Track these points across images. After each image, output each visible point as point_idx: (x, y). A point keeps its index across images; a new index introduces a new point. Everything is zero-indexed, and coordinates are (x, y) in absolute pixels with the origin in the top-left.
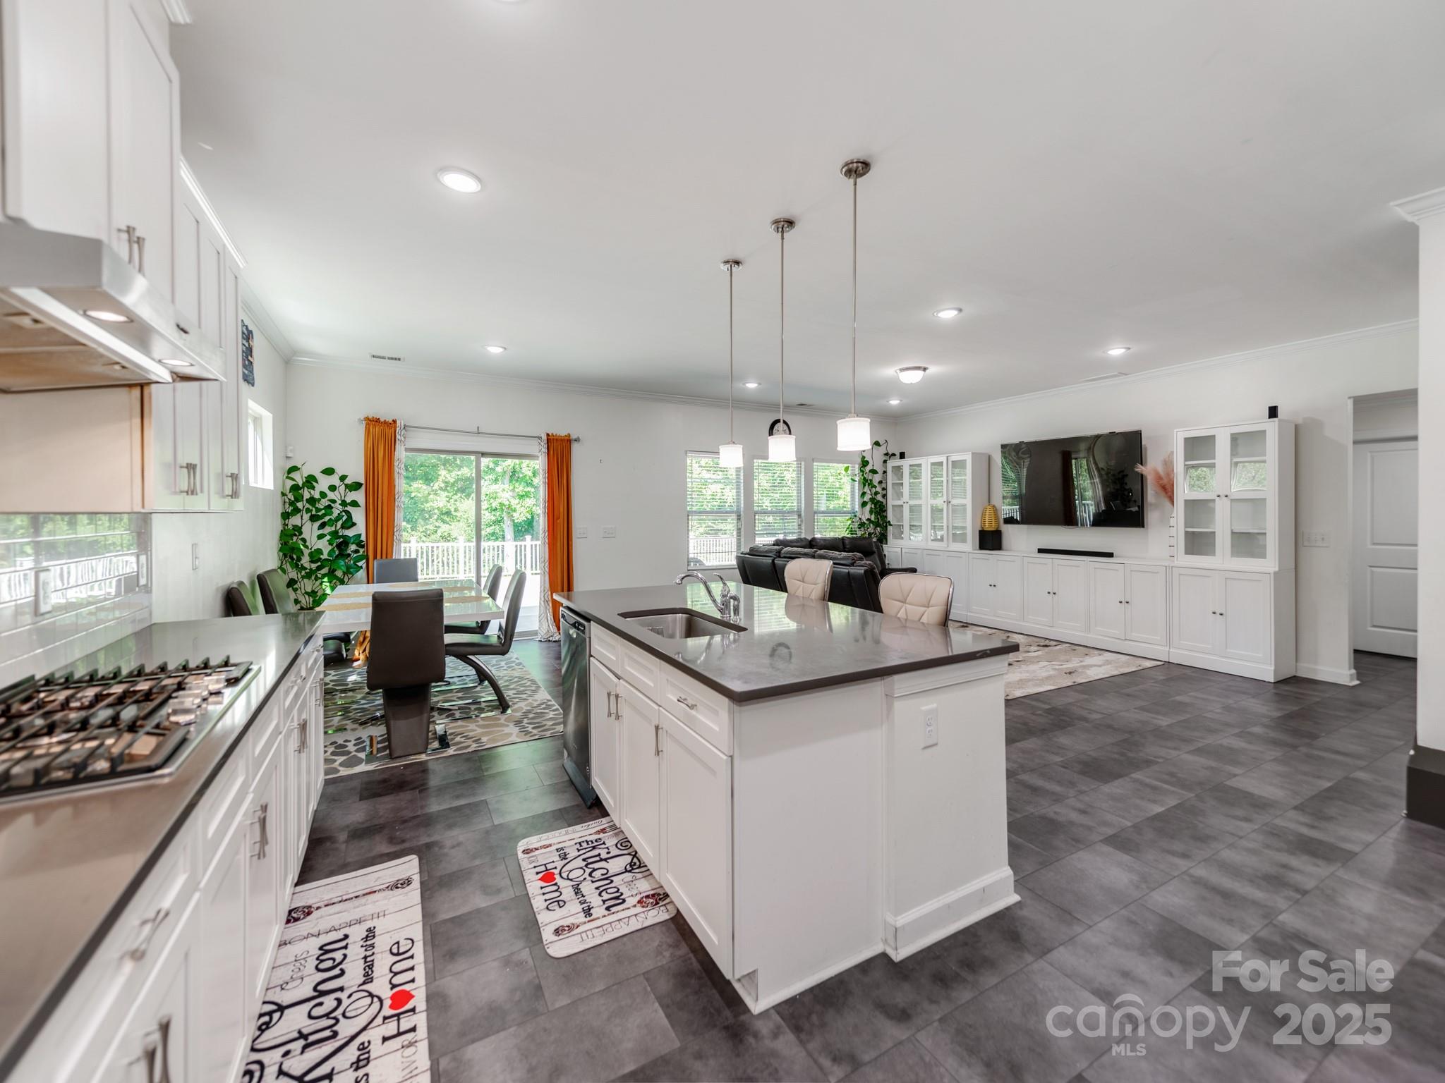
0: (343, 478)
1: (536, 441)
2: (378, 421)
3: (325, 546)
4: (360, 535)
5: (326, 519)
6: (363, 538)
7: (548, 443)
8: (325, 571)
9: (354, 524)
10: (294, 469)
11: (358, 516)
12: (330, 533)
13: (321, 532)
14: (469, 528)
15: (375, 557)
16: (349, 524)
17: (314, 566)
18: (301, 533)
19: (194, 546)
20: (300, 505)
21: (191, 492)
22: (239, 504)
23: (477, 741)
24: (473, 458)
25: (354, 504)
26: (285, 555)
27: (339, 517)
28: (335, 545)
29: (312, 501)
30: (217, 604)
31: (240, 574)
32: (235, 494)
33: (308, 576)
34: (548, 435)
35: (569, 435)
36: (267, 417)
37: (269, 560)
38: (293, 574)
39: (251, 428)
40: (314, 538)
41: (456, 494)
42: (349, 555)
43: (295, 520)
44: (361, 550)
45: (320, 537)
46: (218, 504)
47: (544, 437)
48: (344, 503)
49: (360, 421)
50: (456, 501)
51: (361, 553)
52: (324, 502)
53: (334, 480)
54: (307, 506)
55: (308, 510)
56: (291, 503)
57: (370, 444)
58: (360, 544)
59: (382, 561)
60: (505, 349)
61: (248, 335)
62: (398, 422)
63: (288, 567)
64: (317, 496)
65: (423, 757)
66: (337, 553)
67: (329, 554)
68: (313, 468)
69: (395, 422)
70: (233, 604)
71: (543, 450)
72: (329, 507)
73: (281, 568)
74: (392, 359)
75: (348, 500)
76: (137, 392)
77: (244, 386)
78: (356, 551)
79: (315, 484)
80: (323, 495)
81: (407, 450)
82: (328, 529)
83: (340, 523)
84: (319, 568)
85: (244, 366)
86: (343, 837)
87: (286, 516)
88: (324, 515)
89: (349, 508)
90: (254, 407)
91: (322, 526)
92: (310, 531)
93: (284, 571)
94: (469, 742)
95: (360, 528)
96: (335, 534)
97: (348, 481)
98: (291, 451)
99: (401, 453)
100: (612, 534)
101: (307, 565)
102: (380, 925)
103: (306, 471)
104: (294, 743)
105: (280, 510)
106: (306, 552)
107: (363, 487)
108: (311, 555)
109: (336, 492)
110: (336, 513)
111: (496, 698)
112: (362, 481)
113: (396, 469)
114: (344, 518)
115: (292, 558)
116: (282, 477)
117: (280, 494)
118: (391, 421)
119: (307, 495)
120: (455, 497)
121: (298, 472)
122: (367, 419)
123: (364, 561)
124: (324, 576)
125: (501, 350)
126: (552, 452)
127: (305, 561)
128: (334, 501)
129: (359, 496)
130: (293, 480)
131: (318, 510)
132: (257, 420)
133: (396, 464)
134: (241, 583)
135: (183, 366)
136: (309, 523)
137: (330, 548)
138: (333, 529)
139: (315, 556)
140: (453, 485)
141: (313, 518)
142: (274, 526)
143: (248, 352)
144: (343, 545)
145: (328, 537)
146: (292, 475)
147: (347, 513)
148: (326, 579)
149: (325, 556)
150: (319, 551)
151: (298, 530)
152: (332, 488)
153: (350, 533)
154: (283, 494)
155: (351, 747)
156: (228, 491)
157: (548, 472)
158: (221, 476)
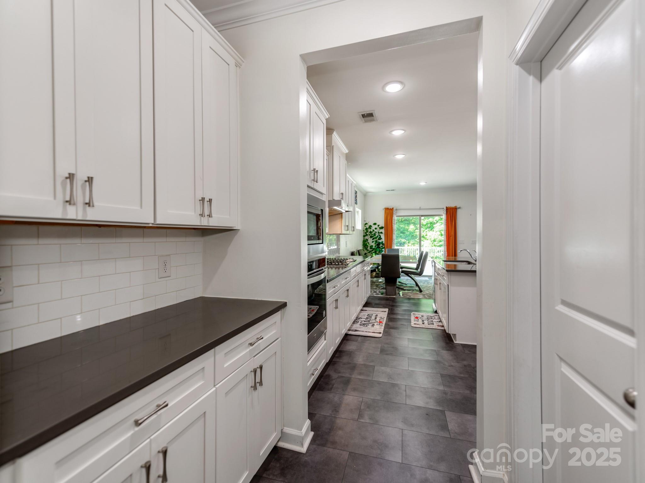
0: (378, 226)
1: (442, 210)
2: (388, 208)
3: (374, 245)
4: (383, 242)
5: (374, 237)
6: (384, 242)
7: (446, 210)
8: (374, 251)
9: (381, 239)
10: (366, 224)
11: (383, 236)
12: (375, 241)
13: (373, 241)
14: (432, 242)
15: (387, 248)
16: (380, 239)
17: (371, 250)
18: (368, 241)
19: (346, 242)
20: (367, 233)
21: (348, 230)
22: (354, 232)
23: (410, 296)
24: (418, 217)
25: (381, 233)
26: (364, 246)
27: (378, 236)
28: (376, 244)
29: (371, 232)
30: (350, 254)
31: (354, 250)
32: (354, 231)
33: (369, 252)
34: (447, 207)
35: (456, 206)
36: (360, 211)
37: (360, 247)
38: (366, 252)
39: (356, 213)
40: (371, 243)
41: (426, 229)
42: (380, 247)
43: (366, 237)
44: (383, 246)
45: (373, 242)
46: (351, 232)
47: (445, 208)
48: (379, 233)
49: (383, 209)
50: (426, 232)
51: (383, 247)
52: (374, 233)
53: (376, 226)
54: (370, 234)
55: (370, 235)
56: (366, 233)
57: (386, 216)
58: (383, 244)
59: (389, 249)
60: (426, 183)
61: (356, 193)
62: (394, 208)
63: (364, 249)
64: (372, 231)
65: (394, 296)
66: (377, 247)
67: (375, 246)
68: (371, 223)
69: (393, 208)
70: (353, 254)
71: (445, 213)
72: (375, 234)
73: (363, 250)
74: (392, 190)
75: (380, 232)
76: (341, 215)
77: (355, 205)
78: (382, 246)
79: (371, 227)
80: (373, 230)
81: (397, 216)
82: (374, 240)
83: (378, 238)
84: (372, 250)
85: (355, 200)
86: (373, 304)
87: (364, 236)
88: (374, 236)
89: (380, 234)
90: (357, 209)
91: (373, 239)
92: (370, 240)
93: (364, 251)
94: (407, 296)
95: (383, 240)
96: (376, 241)
97: (380, 226)
98: (366, 219)
99: (395, 218)
100: (463, 242)
101: (369, 249)
102: (378, 315)
103: (369, 224)
104: (363, 278)
105: (363, 235)
106: (369, 246)
107: (384, 228)
108: (370, 247)
109: (377, 230)
110: (377, 235)
111: (419, 289)
112: (384, 226)
113: (393, 222)
114: (379, 237)
115: (365, 247)
116: (363, 226)
117: (363, 231)
118: (392, 208)
119: (369, 231)
120: (426, 230)
121: (367, 225)
122: (385, 208)
123: (384, 249)
124: (373, 253)
125: (425, 183)
126: (448, 213)
127: (369, 248)
128: (376, 232)
129: (383, 231)
130: (366, 227)
131: (372, 235)
132: (358, 212)
133: (393, 221)
134: (354, 251)
135: (347, 210)
136: (370, 238)
137: (375, 245)
138: (376, 240)
139: (371, 247)
140: (425, 225)
141: (371, 237)
142: (362, 239)
143: (356, 197)
144: (379, 244)
145: (375, 242)
146: (366, 225)
147: (380, 235)
148: (374, 254)
149: (374, 247)
150: (372, 246)
151: (367, 240)
152: (376, 229)
153: (380, 241)
154: (364, 231)
155: (378, 292)
156: (346, 229)
157: (447, 220)
158: (352, 227)
